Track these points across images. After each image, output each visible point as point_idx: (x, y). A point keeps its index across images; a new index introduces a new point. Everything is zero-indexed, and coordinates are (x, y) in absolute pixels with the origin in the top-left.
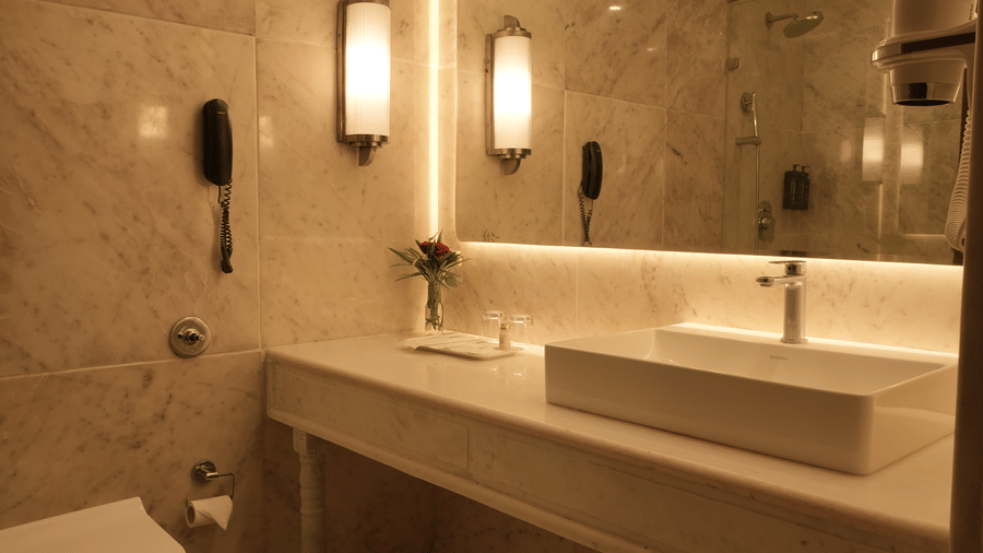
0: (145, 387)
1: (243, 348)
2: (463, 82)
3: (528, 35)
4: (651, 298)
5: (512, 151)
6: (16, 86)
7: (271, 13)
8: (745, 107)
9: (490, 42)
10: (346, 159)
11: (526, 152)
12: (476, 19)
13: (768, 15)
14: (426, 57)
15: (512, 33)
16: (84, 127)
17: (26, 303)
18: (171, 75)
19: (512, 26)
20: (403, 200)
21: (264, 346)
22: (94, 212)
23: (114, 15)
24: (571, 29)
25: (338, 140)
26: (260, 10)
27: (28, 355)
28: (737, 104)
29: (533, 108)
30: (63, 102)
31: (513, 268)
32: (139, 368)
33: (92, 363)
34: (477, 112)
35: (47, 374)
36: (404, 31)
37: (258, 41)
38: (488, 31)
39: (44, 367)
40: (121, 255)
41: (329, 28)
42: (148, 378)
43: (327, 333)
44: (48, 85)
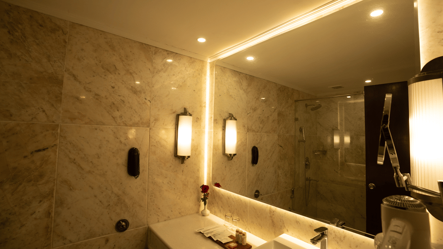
0: (106, 243)
1: (140, 226)
2: (215, 134)
3: (236, 120)
4: (273, 222)
5: (230, 155)
6: (70, 152)
7: (155, 120)
8: (301, 130)
9: (225, 121)
10: (178, 161)
11: (235, 155)
12: (220, 115)
13: (306, 104)
14: (204, 128)
15: (231, 119)
16: (91, 162)
17: (66, 221)
18: (121, 143)
19: (231, 117)
20: (196, 173)
21: (147, 224)
22: (92, 188)
23: (104, 126)
24: (249, 114)
25: (175, 156)
26: (152, 119)
27: (66, 239)
28: (298, 130)
29: (237, 139)
30: (85, 155)
31: (229, 198)
32: (104, 238)
33: (88, 238)
34: (220, 142)
35: (72, 244)
36: (197, 121)
37: (150, 129)
38: (224, 118)
39: (71, 242)
40: (101, 202)
41: (174, 122)
42: (107, 241)
43: (169, 217)
44: (80, 150)
